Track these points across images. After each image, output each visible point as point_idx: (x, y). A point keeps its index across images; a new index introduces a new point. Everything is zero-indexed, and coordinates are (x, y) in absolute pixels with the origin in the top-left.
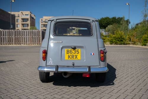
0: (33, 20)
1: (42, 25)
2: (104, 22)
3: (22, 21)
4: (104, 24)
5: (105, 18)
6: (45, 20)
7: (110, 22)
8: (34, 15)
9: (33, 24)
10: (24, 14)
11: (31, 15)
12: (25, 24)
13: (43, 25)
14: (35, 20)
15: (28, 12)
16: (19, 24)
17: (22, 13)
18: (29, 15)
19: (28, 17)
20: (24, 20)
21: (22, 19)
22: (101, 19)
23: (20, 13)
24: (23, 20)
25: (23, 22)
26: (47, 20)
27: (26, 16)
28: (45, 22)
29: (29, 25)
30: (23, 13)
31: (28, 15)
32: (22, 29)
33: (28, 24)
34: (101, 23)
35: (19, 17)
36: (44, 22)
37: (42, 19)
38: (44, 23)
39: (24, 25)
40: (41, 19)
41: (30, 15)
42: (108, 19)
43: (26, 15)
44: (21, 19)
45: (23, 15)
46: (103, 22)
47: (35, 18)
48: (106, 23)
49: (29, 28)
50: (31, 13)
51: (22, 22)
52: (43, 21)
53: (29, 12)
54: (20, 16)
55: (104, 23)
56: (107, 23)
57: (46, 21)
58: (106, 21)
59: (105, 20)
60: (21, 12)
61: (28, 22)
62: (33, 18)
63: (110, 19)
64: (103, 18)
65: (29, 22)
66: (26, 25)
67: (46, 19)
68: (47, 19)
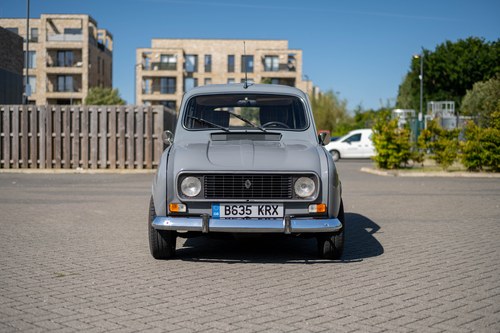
0: (103, 55)
1: (145, 78)
2: (455, 63)
3: (51, 62)
4: (454, 76)
5: (461, 43)
6: (162, 56)
7: (484, 62)
8: (108, 34)
9: (102, 75)
10: (60, 28)
11: (95, 32)
12: (64, 75)
13: (150, 82)
14: (110, 54)
15: (79, 20)
16: (34, 76)
17: (50, 21)
18: (85, 31)
19: (81, 42)
20: (61, 55)
21: (50, 51)
22: (441, 48)
23: (40, 23)
24: (57, 55)
25: (57, 64)
26: (169, 56)
27: (70, 37)
28: (161, 66)
29: (85, 79)
30: (55, 22)
31: (78, 31)
32: (50, 101)
33: (78, 77)
34: (441, 69)
35: (35, 40)
36: (156, 68)
37: (146, 50)
38: (156, 72)
39: (61, 80)
40: (139, 52)
41: (90, 30)
42: (476, 49)
43: (68, 31)
44: (45, 53)
45: (57, 32)
46: (452, 66)
47: (110, 46)
48: (465, 71)
49: (83, 94)
50: (91, 24)
51: (48, 65)
52: (150, 62)
53: (85, 17)
54: (42, 38)
55: (453, 71)
56: (470, 67)
57: (165, 60)
58: (467, 62)
59: (459, 53)
60: (44, 17)
61: (79, 64)
62: (102, 47)
63: (486, 48)
64: (449, 44)
65: (82, 68)
66: (70, 81)
67: (165, 52)
68: (171, 51)
